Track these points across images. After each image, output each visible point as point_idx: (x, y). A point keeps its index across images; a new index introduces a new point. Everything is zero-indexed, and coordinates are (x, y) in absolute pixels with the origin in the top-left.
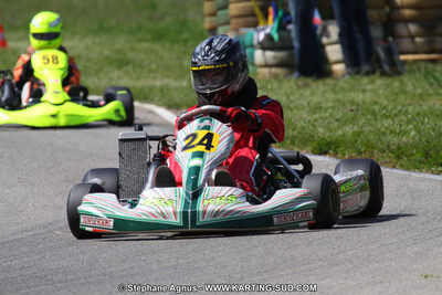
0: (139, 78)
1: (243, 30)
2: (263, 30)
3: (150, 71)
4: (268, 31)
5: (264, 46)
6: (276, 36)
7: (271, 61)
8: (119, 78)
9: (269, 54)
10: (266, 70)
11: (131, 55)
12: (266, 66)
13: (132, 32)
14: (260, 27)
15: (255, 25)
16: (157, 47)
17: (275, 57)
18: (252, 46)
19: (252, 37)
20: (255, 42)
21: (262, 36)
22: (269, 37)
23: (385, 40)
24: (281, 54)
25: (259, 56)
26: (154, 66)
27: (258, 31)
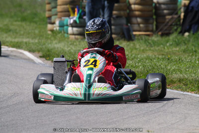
0: (15, 38)
1: (63, 18)
2: (72, 18)
3: (21, 35)
4: (75, 19)
5: (72, 26)
6: (78, 22)
7: (75, 32)
8: (6, 37)
9: (75, 29)
10: (73, 36)
11: (12, 27)
12: (73, 34)
13: (12, 17)
14: (71, 17)
15: (69, 16)
16: (24, 24)
17: (77, 31)
18: (67, 25)
19: (67, 21)
20: (69, 24)
21: (72, 21)
22: (75, 21)
23: (127, 25)
24: (80, 30)
25: (70, 29)
26: (22, 32)
27: (70, 19)
